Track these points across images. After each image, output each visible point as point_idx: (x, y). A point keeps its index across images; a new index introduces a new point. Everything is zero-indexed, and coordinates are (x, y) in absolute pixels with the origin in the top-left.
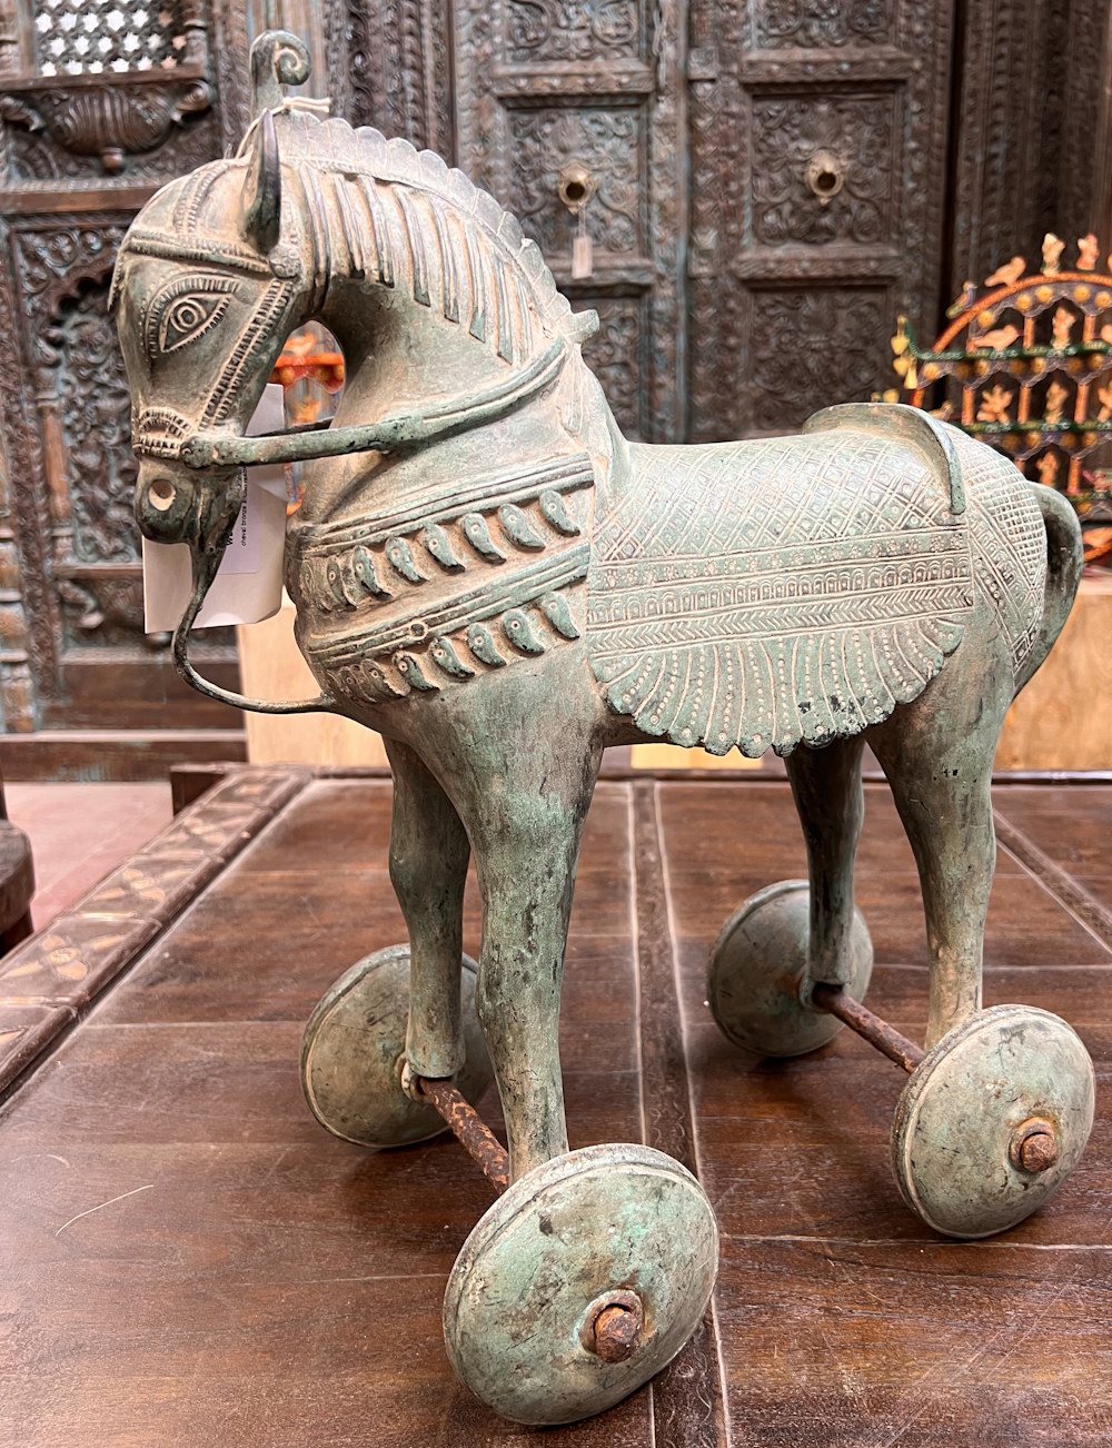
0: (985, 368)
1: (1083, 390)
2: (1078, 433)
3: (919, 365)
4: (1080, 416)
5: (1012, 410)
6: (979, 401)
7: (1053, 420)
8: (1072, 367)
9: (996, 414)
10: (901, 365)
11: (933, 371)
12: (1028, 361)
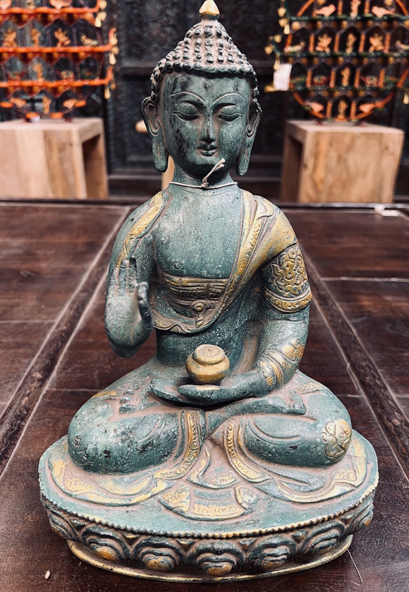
0: (320, 25)
1: (363, 37)
2: (360, 58)
3: (290, 23)
4: (361, 50)
5: (331, 46)
6: (316, 42)
7: (349, 51)
8: (358, 26)
9: (323, 48)
10: (283, 22)
11: (296, 25)
12: (339, 22)
